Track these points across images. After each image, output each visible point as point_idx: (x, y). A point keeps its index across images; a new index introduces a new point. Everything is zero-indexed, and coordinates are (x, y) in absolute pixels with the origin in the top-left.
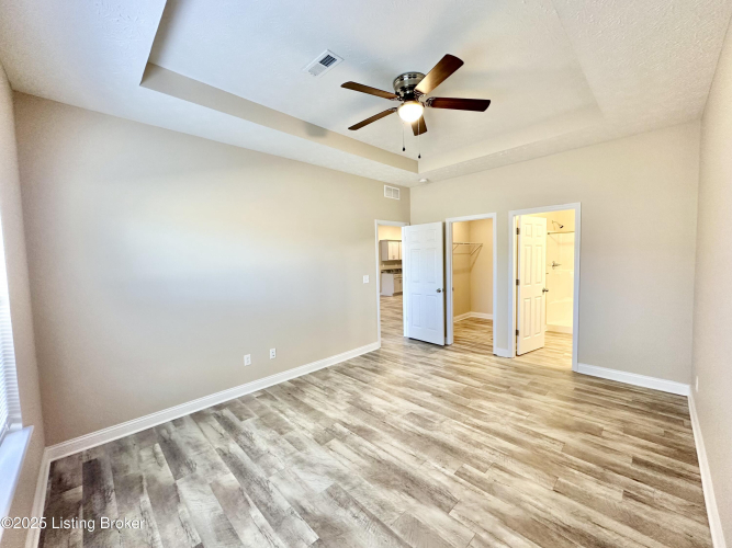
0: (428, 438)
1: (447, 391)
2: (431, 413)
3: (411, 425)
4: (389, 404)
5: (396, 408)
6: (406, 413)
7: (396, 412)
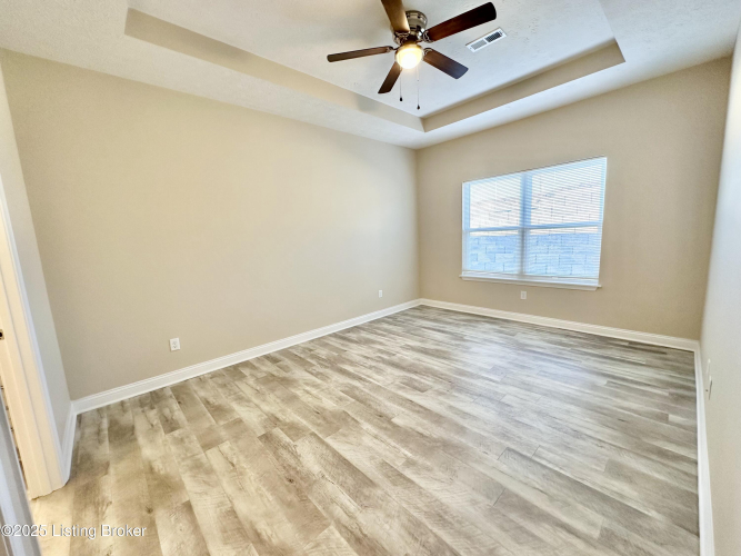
0: (409, 371)
1: (366, 426)
2: (400, 393)
3: (423, 381)
4: (452, 403)
5: (441, 398)
6: (429, 392)
7: (441, 394)
